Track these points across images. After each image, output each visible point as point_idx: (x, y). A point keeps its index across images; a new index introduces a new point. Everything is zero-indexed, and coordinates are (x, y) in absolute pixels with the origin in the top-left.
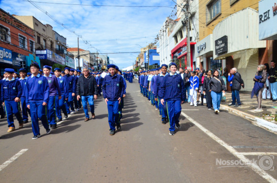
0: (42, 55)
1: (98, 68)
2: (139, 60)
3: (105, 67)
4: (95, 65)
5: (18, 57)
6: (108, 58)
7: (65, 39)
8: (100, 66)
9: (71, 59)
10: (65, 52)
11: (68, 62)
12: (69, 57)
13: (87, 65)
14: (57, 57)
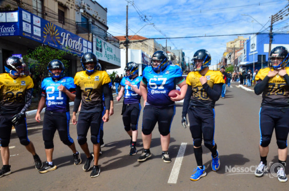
11: (101, 50)
12: (103, 41)
13: (148, 61)
14: (65, 36)
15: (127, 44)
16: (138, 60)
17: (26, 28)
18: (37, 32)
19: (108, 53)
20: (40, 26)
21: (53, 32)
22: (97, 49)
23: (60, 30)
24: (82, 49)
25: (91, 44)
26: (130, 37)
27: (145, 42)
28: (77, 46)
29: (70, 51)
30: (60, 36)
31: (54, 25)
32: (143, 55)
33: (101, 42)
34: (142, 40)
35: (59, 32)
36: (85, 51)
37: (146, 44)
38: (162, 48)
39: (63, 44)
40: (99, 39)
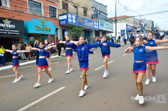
0: (63, 20)
1: (142, 29)
4: (139, 27)
6: (153, 22)
8: (144, 28)
9: (107, 22)
10: (99, 17)
11: (103, 25)
12: (104, 21)
13: (130, 28)
14: (86, 21)
15: (116, 21)
16: (124, 28)
17: (70, 20)
18: (74, 21)
19: (107, 26)
20: (75, 19)
21: (80, 20)
22: (101, 25)
23: (84, 19)
24: (94, 26)
25: (98, 23)
26: (118, 17)
28: (91, 25)
29: (88, 27)
30: (83, 21)
31: (81, 17)
32: (127, 25)
33: (103, 22)
34: (125, 18)
35: (83, 20)
36: (95, 27)
37: (127, 20)
38: (138, 20)
39: (85, 25)
40: (102, 21)
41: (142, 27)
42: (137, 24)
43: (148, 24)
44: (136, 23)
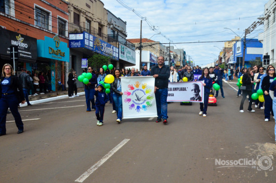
0: (77, 41)
2: (224, 55)
3: (179, 62)
4: (166, 60)
5: (17, 41)
6: (184, 53)
7: (125, 23)
8: (173, 62)
9: (129, 49)
10: (120, 39)
11: (124, 54)
12: (125, 47)
13: (155, 60)
14: (104, 45)
15: (140, 48)
16: (148, 59)
17: (86, 43)
18: (91, 44)
19: (128, 55)
20: (92, 40)
21: (98, 43)
22: (122, 53)
24: (113, 53)
25: (118, 50)
27: (153, 46)
30: (101, 46)
31: (99, 39)
32: (151, 55)
34: (151, 44)
35: (101, 43)
36: (114, 55)
37: (154, 48)
38: (166, 49)
39: (103, 50)
40: (123, 46)
41: (170, 60)
42: (164, 54)
43: (179, 55)
44: (164, 52)
